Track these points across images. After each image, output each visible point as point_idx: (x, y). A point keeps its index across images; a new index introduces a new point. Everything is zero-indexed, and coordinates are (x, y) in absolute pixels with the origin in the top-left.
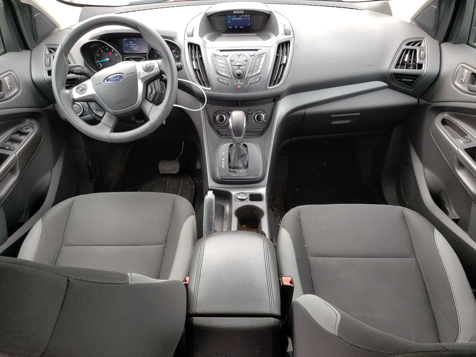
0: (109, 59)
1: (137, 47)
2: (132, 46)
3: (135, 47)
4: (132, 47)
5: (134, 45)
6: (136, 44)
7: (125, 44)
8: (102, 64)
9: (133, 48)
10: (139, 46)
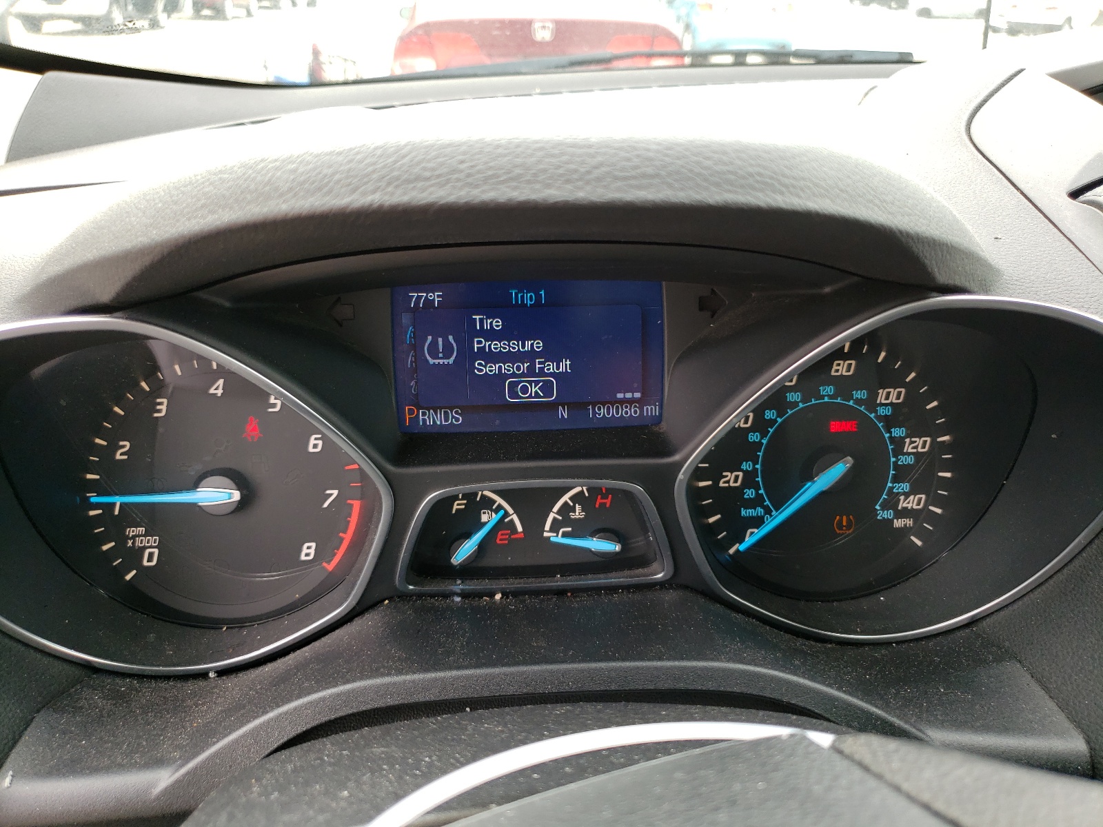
0: (236, 496)
1: (551, 367)
2: (491, 357)
3: (531, 372)
4: (493, 369)
5: (515, 346)
6: (538, 345)
7: (416, 347)
8: (153, 540)
9: (501, 377)
10: (565, 365)
